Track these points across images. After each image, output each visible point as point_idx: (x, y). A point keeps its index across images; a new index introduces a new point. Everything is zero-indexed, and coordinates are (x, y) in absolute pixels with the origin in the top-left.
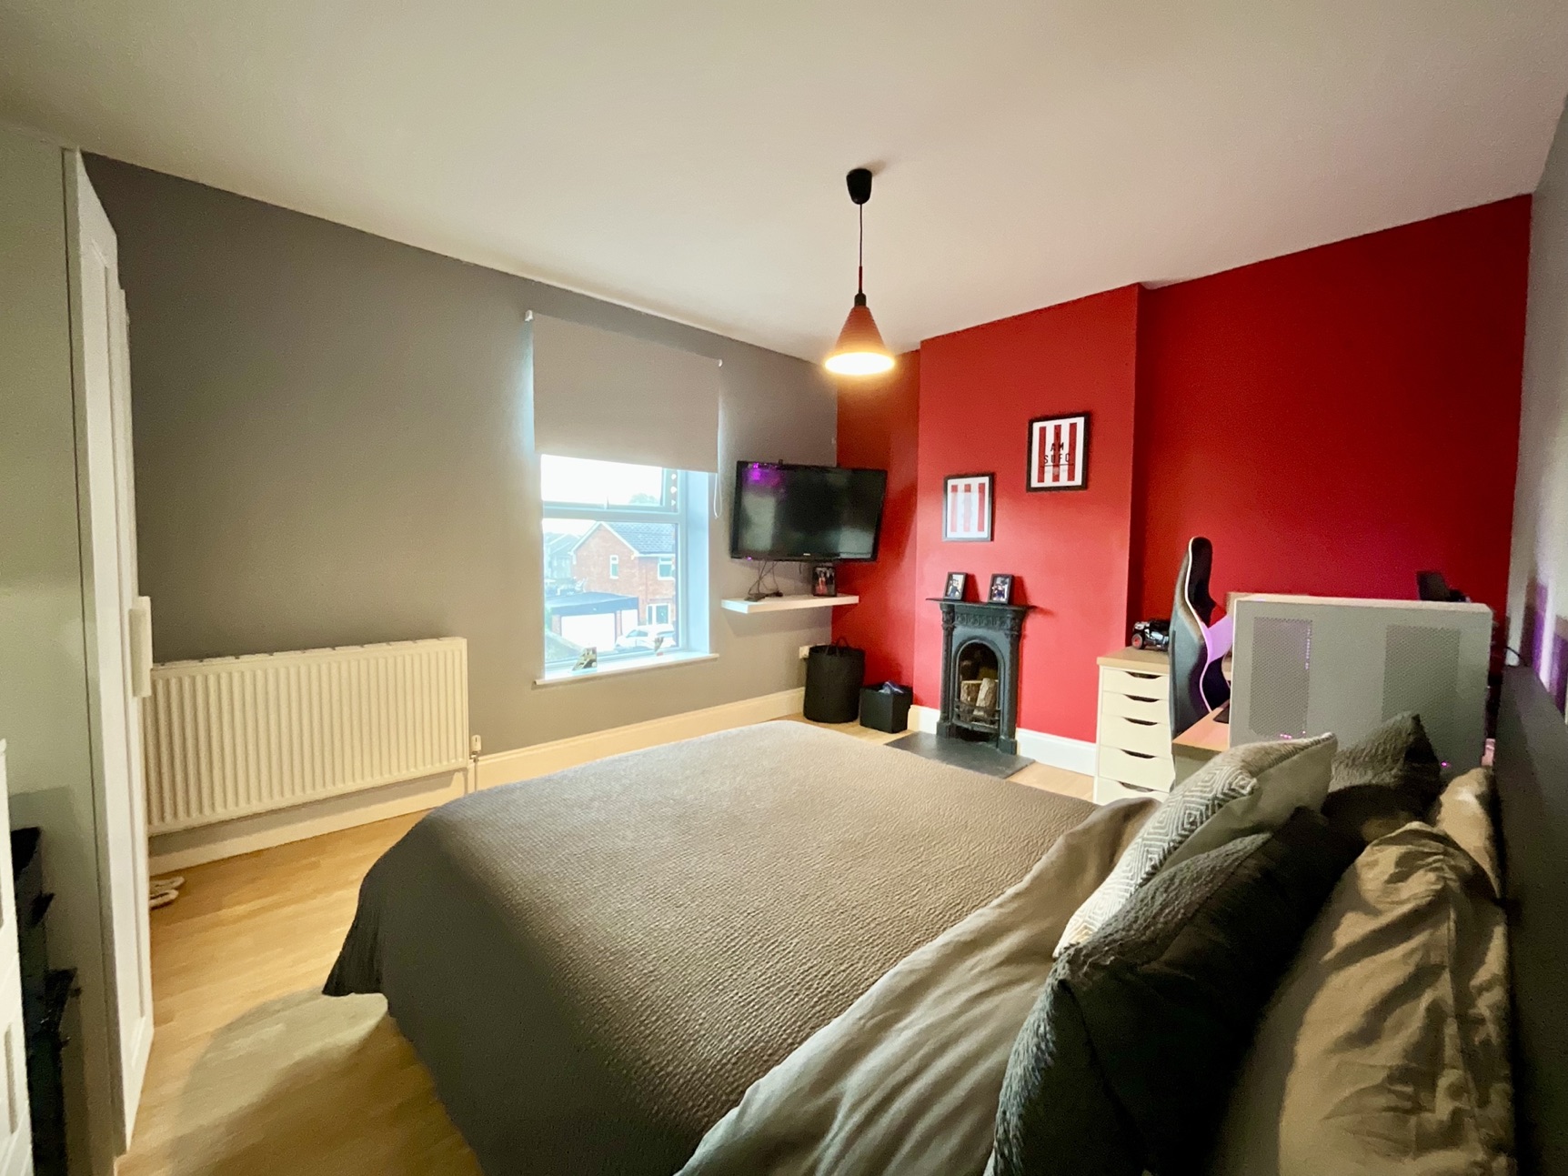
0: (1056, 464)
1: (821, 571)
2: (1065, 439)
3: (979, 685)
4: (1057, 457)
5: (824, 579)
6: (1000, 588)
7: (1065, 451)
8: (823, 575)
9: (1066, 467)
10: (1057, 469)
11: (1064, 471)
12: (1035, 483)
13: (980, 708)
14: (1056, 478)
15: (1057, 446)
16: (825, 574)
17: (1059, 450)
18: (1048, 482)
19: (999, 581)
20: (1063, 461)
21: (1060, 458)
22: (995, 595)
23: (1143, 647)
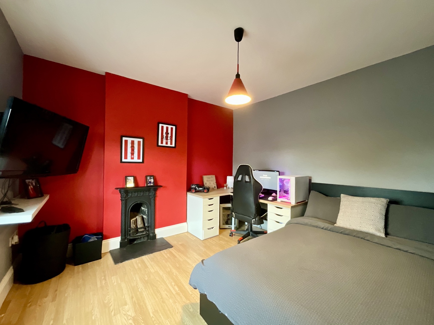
0: (167, 139)
1: (29, 182)
2: (169, 131)
3: (137, 219)
4: (167, 137)
5: (32, 187)
6: (150, 181)
7: (169, 135)
8: (30, 184)
9: (170, 140)
10: (167, 140)
11: (169, 141)
12: (160, 144)
13: (141, 228)
14: (167, 143)
15: (167, 133)
16: (32, 183)
17: (168, 135)
18: (164, 144)
19: (148, 178)
20: (169, 138)
21: (168, 137)
22: (148, 183)
23: (196, 192)
